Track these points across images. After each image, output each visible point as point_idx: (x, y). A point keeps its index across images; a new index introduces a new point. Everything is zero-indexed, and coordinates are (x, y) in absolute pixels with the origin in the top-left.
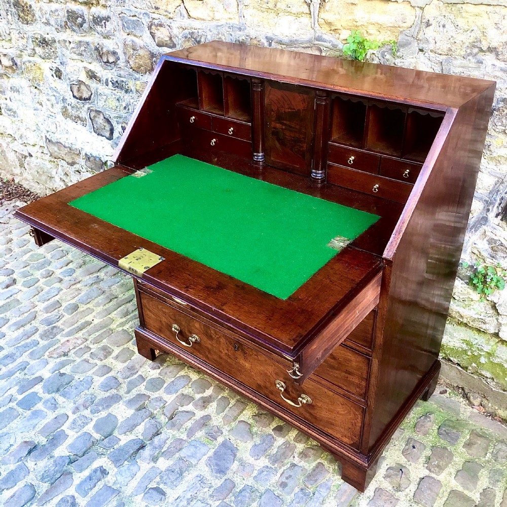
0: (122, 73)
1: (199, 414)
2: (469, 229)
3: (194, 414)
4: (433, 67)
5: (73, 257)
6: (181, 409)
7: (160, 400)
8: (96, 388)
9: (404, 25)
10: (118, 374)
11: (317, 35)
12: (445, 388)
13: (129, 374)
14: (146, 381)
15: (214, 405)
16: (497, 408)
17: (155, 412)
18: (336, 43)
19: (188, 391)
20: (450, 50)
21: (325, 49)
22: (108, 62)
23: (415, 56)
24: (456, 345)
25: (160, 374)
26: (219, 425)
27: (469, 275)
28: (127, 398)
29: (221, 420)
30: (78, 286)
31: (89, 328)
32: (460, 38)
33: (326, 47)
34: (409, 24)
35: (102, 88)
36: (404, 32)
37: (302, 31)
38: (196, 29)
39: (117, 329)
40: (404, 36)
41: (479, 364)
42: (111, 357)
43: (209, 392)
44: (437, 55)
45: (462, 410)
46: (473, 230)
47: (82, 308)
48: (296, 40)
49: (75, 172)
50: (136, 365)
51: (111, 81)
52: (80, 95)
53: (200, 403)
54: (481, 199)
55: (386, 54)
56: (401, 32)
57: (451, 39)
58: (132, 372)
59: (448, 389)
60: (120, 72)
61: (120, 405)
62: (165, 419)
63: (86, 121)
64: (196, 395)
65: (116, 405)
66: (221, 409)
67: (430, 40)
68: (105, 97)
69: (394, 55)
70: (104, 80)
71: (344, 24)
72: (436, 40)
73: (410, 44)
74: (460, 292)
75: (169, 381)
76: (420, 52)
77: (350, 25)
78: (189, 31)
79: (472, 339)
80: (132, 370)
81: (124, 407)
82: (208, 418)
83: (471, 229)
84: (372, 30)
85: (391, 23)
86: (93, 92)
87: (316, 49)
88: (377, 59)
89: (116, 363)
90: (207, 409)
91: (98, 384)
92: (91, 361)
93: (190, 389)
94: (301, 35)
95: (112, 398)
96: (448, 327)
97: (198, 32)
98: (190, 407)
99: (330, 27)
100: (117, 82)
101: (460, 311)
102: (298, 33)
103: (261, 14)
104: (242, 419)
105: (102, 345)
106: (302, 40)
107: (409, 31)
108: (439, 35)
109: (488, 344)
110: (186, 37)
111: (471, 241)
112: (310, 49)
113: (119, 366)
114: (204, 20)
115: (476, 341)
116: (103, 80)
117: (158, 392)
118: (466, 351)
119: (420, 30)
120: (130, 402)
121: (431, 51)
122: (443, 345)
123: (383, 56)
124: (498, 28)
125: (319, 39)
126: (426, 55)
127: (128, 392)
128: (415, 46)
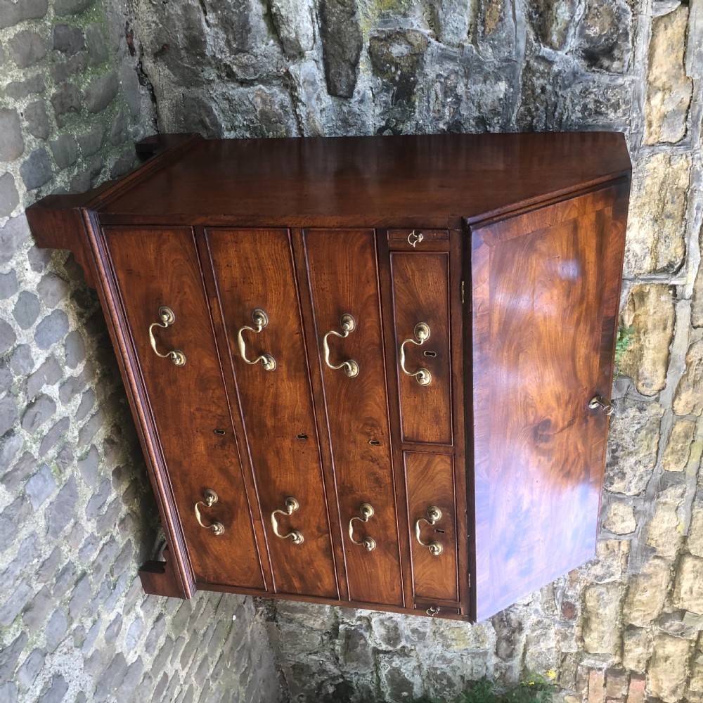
1: (61, 411)
3: (55, 407)
6: (45, 389)
9: (640, 385)
11: (627, 282)
15: (79, 398)
17: (15, 379)
25: (38, 286)
29: (77, 433)
32: (627, 437)
34: (642, 389)
37: (632, 261)
38: (633, 45)
43: (80, 369)
50: (14, 238)
58: (5, 253)
62: (24, 401)
64: (67, 367)
67: (625, 413)
71: (642, 318)
77: (641, 324)
78: (631, 24)
82: (66, 423)
90: (69, 404)
97: (628, 51)
98: (54, 391)
103: (656, 189)
104: (95, 442)
107: (633, 389)
108: (630, 420)
110: (619, 19)
114: (650, 65)
117: (27, 331)
124: (636, 464)
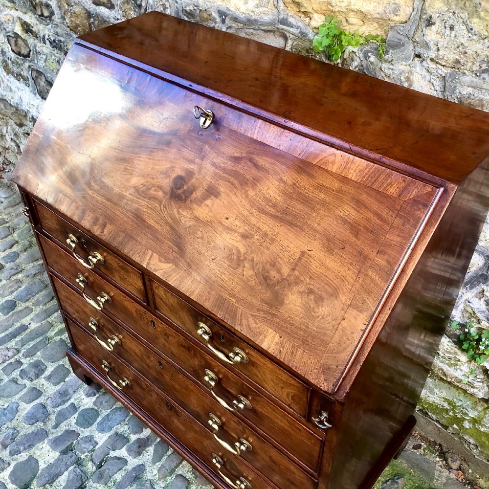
0: (59, 30)
1: (133, 462)
2: (463, 285)
3: (126, 462)
4: (432, 81)
5: (19, 236)
6: (113, 454)
7: (90, 441)
8: (20, 419)
9: (396, 18)
10: (48, 401)
11: (281, 17)
12: (419, 442)
13: (59, 401)
14: (77, 413)
15: (151, 450)
16: (478, 476)
17: (83, 456)
18: (306, 31)
19: (123, 429)
20: (457, 62)
21: (291, 36)
22: (42, 15)
23: (409, 63)
24: (436, 401)
25: (94, 403)
26: (153, 478)
27: (458, 334)
28: (54, 436)
29: (156, 472)
30: (20, 276)
31: (23, 335)
32: (473, 47)
33: (293, 34)
35: (40, 46)
36: (395, 28)
37: (261, 10)
39: (55, 338)
40: (395, 32)
41: (461, 427)
42: (43, 376)
43: (147, 432)
44: (439, 66)
45: (436, 473)
46: (468, 286)
47: (21, 306)
48: (255, 20)
49: (24, 135)
50: (70, 389)
51: (48, 39)
52: (18, 50)
53: (135, 447)
54: (481, 253)
55: (370, 54)
56: (392, 28)
57: (460, 48)
58: (64, 399)
59: (423, 444)
60: (57, 30)
61: (44, 445)
62: (93, 467)
63: (29, 81)
64: (131, 435)
65: (40, 445)
66: (157, 457)
67: (431, 44)
68: (44, 57)
69: (379, 57)
70: (42, 36)
71: (316, 7)
72: (439, 46)
73: (403, 45)
74: (446, 349)
75: (104, 413)
76: (416, 59)
77: (324, 8)
79: (455, 400)
80: (64, 395)
81: (48, 447)
82: (141, 468)
83: (466, 284)
84: (354, 19)
85: (379, 13)
86: (31, 49)
87: (280, 36)
88: (358, 59)
89: (48, 385)
90: (142, 456)
91: (23, 415)
92: (20, 381)
93: (126, 427)
94: (261, 14)
95: (36, 434)
96: (429, 381)
98: (123, 452)
99: (299, 8)
100: (54, 41)
101: (444, 368)
102: (257, 11)
104: (180, 473)
105: (35, 359)
106: (262, 20)
107: (402, 28)
108: (443, 40)
109: (474, 409)
111: (465, 298)
112: (272, 33)
113: (51, 389)
115: (460, 403)
116: (40, 36)
117: (89, 429)
118: (447, 410)
119: (417, 28)
120: (55, 443)
121: (432, 60)
122: (422, 399)
123: (366, 56)
125: (284, 22)
126: (424, 63)
127: (56, 426)
128: (410, 49)
